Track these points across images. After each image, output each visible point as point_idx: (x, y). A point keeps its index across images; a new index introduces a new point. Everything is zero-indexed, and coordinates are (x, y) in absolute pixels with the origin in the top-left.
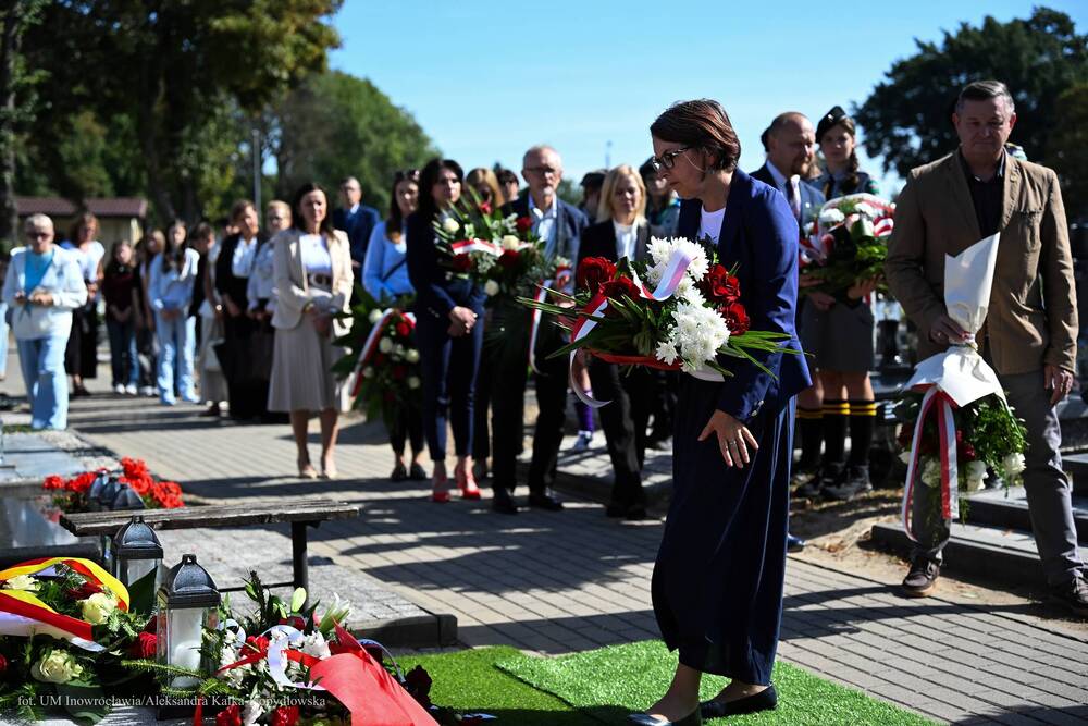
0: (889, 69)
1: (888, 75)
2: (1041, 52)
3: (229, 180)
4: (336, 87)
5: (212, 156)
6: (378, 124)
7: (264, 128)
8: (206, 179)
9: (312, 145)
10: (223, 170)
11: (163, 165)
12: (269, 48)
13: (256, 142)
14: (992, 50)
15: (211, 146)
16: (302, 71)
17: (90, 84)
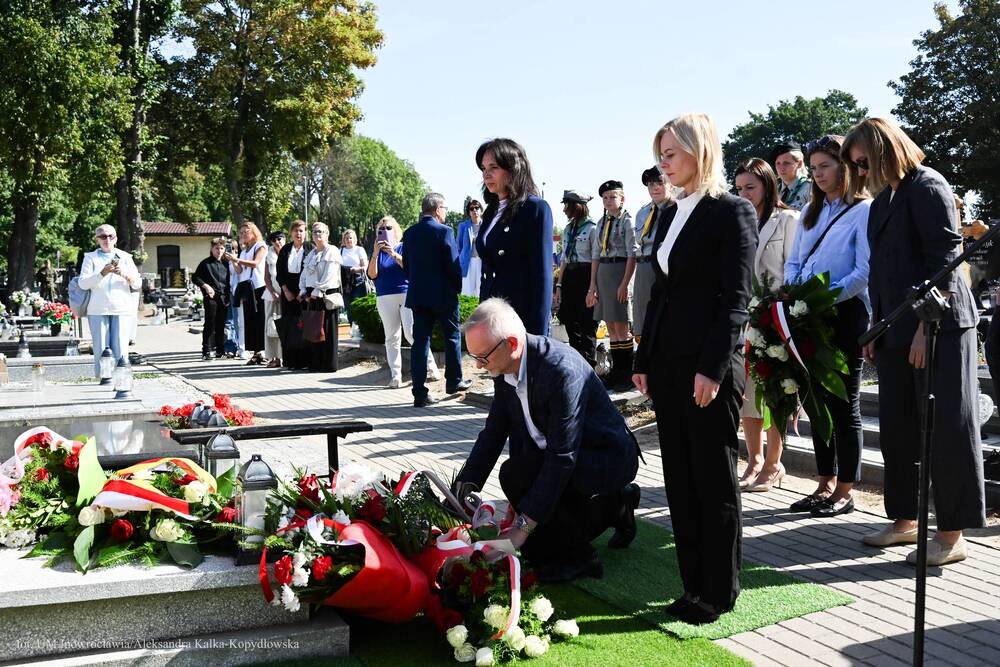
0: (732, 133)
1: (730, 136)
2: (835, 121)
3: (288, 210)
4: (359, 147)
5: (277, 193)
6: (389, 172)
7: (311, 174)
8: (272, 209)
9: (343, 186)
10: (283, 202)
11: (243, 199)
12: (315, 119)
13: (306, 183)
14: (801, 119)
15: (276, 186)
16: (337, 135)
17: (193, 145)
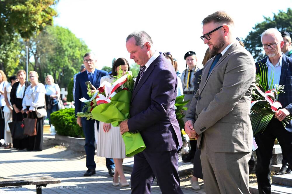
0: (254, 27)
1: (254, 28)
3: (17, 64)
4: (56, 31)
5: (11, 55)
6: (71, 44)
7: (30, 45)
8: (9, 64)
9: (47, 52)
10: (15, 60)
12: (33, 16)
13: (27, 50)
14: (291, 20)
15: (12, 52)
16: (44, 25)
